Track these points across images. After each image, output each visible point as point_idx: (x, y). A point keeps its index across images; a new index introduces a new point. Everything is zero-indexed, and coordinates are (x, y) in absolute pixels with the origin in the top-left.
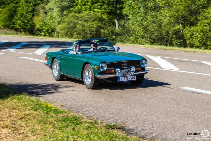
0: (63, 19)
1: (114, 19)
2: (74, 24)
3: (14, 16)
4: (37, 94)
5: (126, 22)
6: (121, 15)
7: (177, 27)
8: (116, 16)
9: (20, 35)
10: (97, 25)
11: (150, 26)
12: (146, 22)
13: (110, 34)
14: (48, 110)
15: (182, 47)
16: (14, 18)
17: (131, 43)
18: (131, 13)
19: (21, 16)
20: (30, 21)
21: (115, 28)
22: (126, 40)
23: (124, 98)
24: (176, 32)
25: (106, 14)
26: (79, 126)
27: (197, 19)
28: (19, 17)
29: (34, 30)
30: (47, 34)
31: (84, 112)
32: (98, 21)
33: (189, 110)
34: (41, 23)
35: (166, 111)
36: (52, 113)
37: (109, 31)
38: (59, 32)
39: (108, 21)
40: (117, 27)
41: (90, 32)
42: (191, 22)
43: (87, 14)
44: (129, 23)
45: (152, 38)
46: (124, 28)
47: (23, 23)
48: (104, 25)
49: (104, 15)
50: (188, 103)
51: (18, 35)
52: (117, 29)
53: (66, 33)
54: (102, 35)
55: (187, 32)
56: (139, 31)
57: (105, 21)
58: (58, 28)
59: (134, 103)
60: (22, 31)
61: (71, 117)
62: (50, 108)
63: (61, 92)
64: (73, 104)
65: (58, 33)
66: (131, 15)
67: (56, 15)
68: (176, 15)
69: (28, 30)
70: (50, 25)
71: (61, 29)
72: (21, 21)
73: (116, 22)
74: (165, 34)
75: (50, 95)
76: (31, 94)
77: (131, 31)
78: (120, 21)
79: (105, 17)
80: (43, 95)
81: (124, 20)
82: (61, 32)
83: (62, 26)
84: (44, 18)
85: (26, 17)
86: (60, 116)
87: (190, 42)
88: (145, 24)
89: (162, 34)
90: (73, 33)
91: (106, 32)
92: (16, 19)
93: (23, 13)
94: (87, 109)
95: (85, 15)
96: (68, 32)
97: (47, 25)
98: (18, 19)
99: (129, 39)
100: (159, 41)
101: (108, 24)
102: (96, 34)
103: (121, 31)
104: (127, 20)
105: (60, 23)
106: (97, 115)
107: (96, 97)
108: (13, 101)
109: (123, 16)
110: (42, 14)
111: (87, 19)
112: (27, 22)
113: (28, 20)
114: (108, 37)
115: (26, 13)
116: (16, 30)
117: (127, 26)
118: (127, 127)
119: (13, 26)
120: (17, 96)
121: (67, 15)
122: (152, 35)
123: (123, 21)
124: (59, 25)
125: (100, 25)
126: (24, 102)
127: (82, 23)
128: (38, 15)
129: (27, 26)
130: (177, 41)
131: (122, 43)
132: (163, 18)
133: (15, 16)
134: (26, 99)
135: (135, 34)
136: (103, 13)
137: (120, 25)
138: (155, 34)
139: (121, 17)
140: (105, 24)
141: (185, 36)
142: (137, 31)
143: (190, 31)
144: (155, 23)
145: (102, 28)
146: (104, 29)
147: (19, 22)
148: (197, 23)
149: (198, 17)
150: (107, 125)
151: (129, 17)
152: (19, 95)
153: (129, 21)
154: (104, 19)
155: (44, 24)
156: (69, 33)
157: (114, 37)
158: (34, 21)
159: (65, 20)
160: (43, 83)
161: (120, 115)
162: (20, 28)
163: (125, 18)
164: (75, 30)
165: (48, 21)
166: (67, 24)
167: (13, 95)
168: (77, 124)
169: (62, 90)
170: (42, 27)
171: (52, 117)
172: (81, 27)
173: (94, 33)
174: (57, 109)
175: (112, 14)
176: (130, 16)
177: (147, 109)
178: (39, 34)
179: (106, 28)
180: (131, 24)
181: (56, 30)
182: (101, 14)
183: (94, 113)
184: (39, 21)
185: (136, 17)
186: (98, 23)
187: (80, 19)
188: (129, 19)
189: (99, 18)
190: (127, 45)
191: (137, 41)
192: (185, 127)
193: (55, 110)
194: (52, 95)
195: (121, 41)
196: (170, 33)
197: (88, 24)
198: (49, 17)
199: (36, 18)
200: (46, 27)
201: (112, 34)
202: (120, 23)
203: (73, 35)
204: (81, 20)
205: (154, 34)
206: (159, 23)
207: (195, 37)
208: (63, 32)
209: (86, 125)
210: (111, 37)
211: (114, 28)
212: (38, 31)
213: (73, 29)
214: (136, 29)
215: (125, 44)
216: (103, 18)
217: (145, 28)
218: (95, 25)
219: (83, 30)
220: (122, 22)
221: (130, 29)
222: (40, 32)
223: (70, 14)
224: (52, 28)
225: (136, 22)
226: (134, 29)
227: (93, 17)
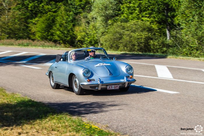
0: (107, 29)
1: (165, 28)
2: (120, 35)
3: (52, 26)
4: (79, 114)
5: (178, 32)
6: (173, 24)
8: (167, 25)
9: (60, 48)
10: (146, 36)
12: (201, 32)
13: (160, 45)
14: (92, 131)
16: (52, 28)
17: (184, 56)
18: (184, 21)
19: (60, 26)
20: (71, 31)
21: (166, 39)
22: (179, 53)
23: (177, 118)
25: (155, 23)
28: (58, 27)
29: (75, 42)
32: (147, 31)
34: (83, 34)
36: (96, 135)
37: (160, 42)
38: (102, 44)
39: (158, 31)
40: (168, 38)
41: (138, 43)
43: (134, 23)
44: (182, 33)
46: (176, 39)
47: (62, 34)
48: (154, 36)
49: (153, 24)
51: (57, 47)
52: (168, 40)
53: (111, 45)
54: (152, 47)
56: (193, 42)
57: (155, 31)
58: (102, 40)
59: (188, 123)
60: (62, 43)
62: (94, 130)
63: (106, 111)
66: (184, 24)
67: (100, 25)
69: (68, 41)
70: (93, 36)
71: (105, 41)
72: (60, 32)
73: (167, 32)
75: (94, 115)
76: (73, 113)
77: (184, 42)
78: (172, 31)
79: (155, 26)
80: (86, 115)
81: (176, 29)
82: (105, 44)
83: (106, 36)
84: (86, 28)
85: (66, 27)
88: (200, 34)
90: (119, 45)
91: (156, 43)
92: (55, 30)
93: (62, 23)
94: (135, 130)
95: (132, 25)
96: (113, 44)
97: (89, 36)
98: (56, 29)
99: (181, 51)
101: (157, 34)
102: (145, 46)
103: (172, 42)
104: (179, 29)
105: (104, 34)
107: (145, 116)
108: (52, 121)
109: (175, 26)
110: (84, 24)
111: (134, 28)
112: (67, 33)
113: (69, 31)
114: (159, 49)
115: (66, 23)
116: (55, 41)
117: (180, 37)
119: (52, 37)
120: (57, 115)
121: (112, 24)
123: (175, 31)
124: (103, 36)
125: (149, 36)
126: (64, 122)
127: (129, 33)
128: (79, 25)
129: (67, 37)
131: (174, 56)
133: (54, 26)
134: (67, 119)
135: (188, 45)
136: (153, 22)
137: (172, 36)
139: (172, 26)
140: (154, 34)
142: (191, 42)
145: (152, 39)
146: (154, 40)
147: (58, 33)
152: (59, 114)
153: (181, 31)
154: (154, 29)
155: (86, 35)
156: (114, 45)
157: (165, 49)
158: (75, 32)
159: (110, 31)
160: (86, 101)
162: (59, 39)
163: (177, 28)
164: (120, 41)
165: (91, 31)
166: (113, 35)
167: (53, 115)
169: (107, 109)
170: (84, 39)
172: (128, 38)
173: (142, 45)
174: (102, 131)
175: (162, 23)
176: (183, 26)
178: (80, 45)
179: (156, 39)
180: (184, 35)
181: (100, 41)
182: (150, 23)
184: (81, 32)
185: (190, 26)
186: (147, 33)
187: (127, 29)
188: (182, 29)
189: (148, 28)
190: (180, 58)
191: (191, 54)
193: (99, 131)
194: (96, 115)
195: (173, 53)
197: (135, 35)
198: (91, 27)
199: (77, 28)
200: (88, 38)
201: (163, 45)
202: (172, 33)
203: (119, 47)
208: (107, 44)
210: (162, 50)
211: (164, 39)
212: (80, 42)
213: (119, 40)
214: (190, 40)
215: (178, 57)
216: (152, 28)
217: (200, 39)
218: (143, 35)
219: (130, 42)
220: (174, 33)
221: (183, 40)
222: (82, 44)
223: (116, 24)
224: (95, 39)
225: (190, 32)
226: (188, 40)
227: (141, 27)
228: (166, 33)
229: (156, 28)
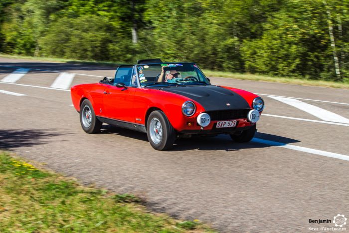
0: (48, 27)
1: (129, 27)
2: (67, 35)
4: (6, 146)
5: (149, 31)
6: (141, 21)
7: (230, 41)
8: (133, 23)
10: (103, 37)
11: (188, 40)
12: (181, 33)
13: (123, 51)
14: (23, 172)
15: (237, 72)
18: (157, 18)
21: (131, 42)
24: (229, 49)
25: (117, 19)
26: (71, 197)
27: (261, 28)
29: (3, 45)
30: (23, 51)
31: (79, 174)
32: (105, 30)
33: (249, 173)
34: (15, 33)
35: (211, 174)
36: (30, 177)
37: (122, 47)
38: (42, 48)
39: (121, 30)
40: (135, 40)
41: (92, 47)
42: (253, 33)
43: (86, 19)
44: (154, 34)
45: (190, 58)
46: (146, 43)
48: (114, 38)
49: (114, 21)
50: (246, 161)
52: (135, 43)
53: (54, 50)
54: (111, 53)
55: (246, 48)
56: (169, 47)
57: (116, 31)
58: (41, 42)
59: (160, 161)
61: (60, 183)
62: (26, 169)
63: (45, 143)
64: (63, 162)
65: (40, 49)
66: (158, 22)
67: (38, 20)
68: (229, 21)
70: (27, 37)
71: (46, 44)
73: (134, 33)
74: (210, 52)
75: (27, 148)
78: (139, 30)
79: (116, 24)
80: (16, 148)
81: (145, 29)
82: (46, 48)
83: (47, 38)
84: (18, 25)
86: (41, 182)
87: (250, 65)
88: (179, 35)
89: (206, 52)
90: (65, 50)
91: (117, 48)
94: (86, 170)
95: (83, 21)
96: (57, 48)
97: (23, 37)
100: (201, 63)
101: (119, 35)
102: (102, 52)
103: (140, 47)
104: (150, 28)
105: (44, 33)
106: (100, 179)
109: (145, 23)
110: (16, 19)
111: (86, 27)
114: (120, 55)
117: (151, 39)
118: (149, 199)
121: (56, 20)
122: (190, 53)
124: (42, 36)
125: (107, 37)
127: (78, 33)
128: (9, 21)
130: (229, 64)
132: (209, 26)
135: (162, 51)
136: (113, 18)
137: (140, 37)
138: (196, 52)
139: (141, 25)
140: (115, 36)
141: (243, 55)
142: (166, 47)
143: (249, 48)
144: (195, 35)
145: (111, 42)
146: (114, 43)
148: (261, 34)
149: (263, 24)
150: (117, 196)
151: (154, 25)
153: (154, 31)
154: (115, 28)
155: (19, 36)
156: (58, 50)
157: (129, 56)
158: (3, 31)
159: (51, 30)
160: (17, 128)
161: (138, 179)
163: (147, 26)
164: (67, 44)
165: (25, 30)
166: (56, 36)
168: (69, 194)
169: (45, 140)
170: (15, 40)
171: (29, 183)
172: (78, 40)
173: (97, 50)
174: (38, 171)
175: (127, 20)
176: (156, 24)
177: (181, 171)
178: (10, 50)
179: (117, 42)
180: (157, 36)
181: (38, 44)
182: (110, 19)
183: (96, 177)
184: (11, 31)
185: (165, 25)
186: (104, 33)
187: (76, 27)
188: (154, 28)
189: (106, 26)
192: (241, 199)
193: (34, 171)
194: (30, 148)
196: (219, 50)
197: (88, 36)
198: (26, 24)
199: (5, 25)
200: (22, 40)
201: (128, 51)
202: (140, 34)
203: (65, 52)
204: (77, 29)
205: (192, 51)
206: (201, 34)
207: (258, 56)
208: (48, 47)
209: (83, 195)
211: (128, 42)
212: (10, 45)
213: (65, 43)
214: (165, 44)
216: (111, 26)
217: (180, 43)
218: (99, 36)
219: (81, 45)
220: (143, 33)
221: (156, 45)
222: (13, 48)
223: (61, 20)
224: (30, 41)
225: (165, 32)
226: (162, 43)
227: (96, 25)
228: (131, 33)
229: (118, 27)
